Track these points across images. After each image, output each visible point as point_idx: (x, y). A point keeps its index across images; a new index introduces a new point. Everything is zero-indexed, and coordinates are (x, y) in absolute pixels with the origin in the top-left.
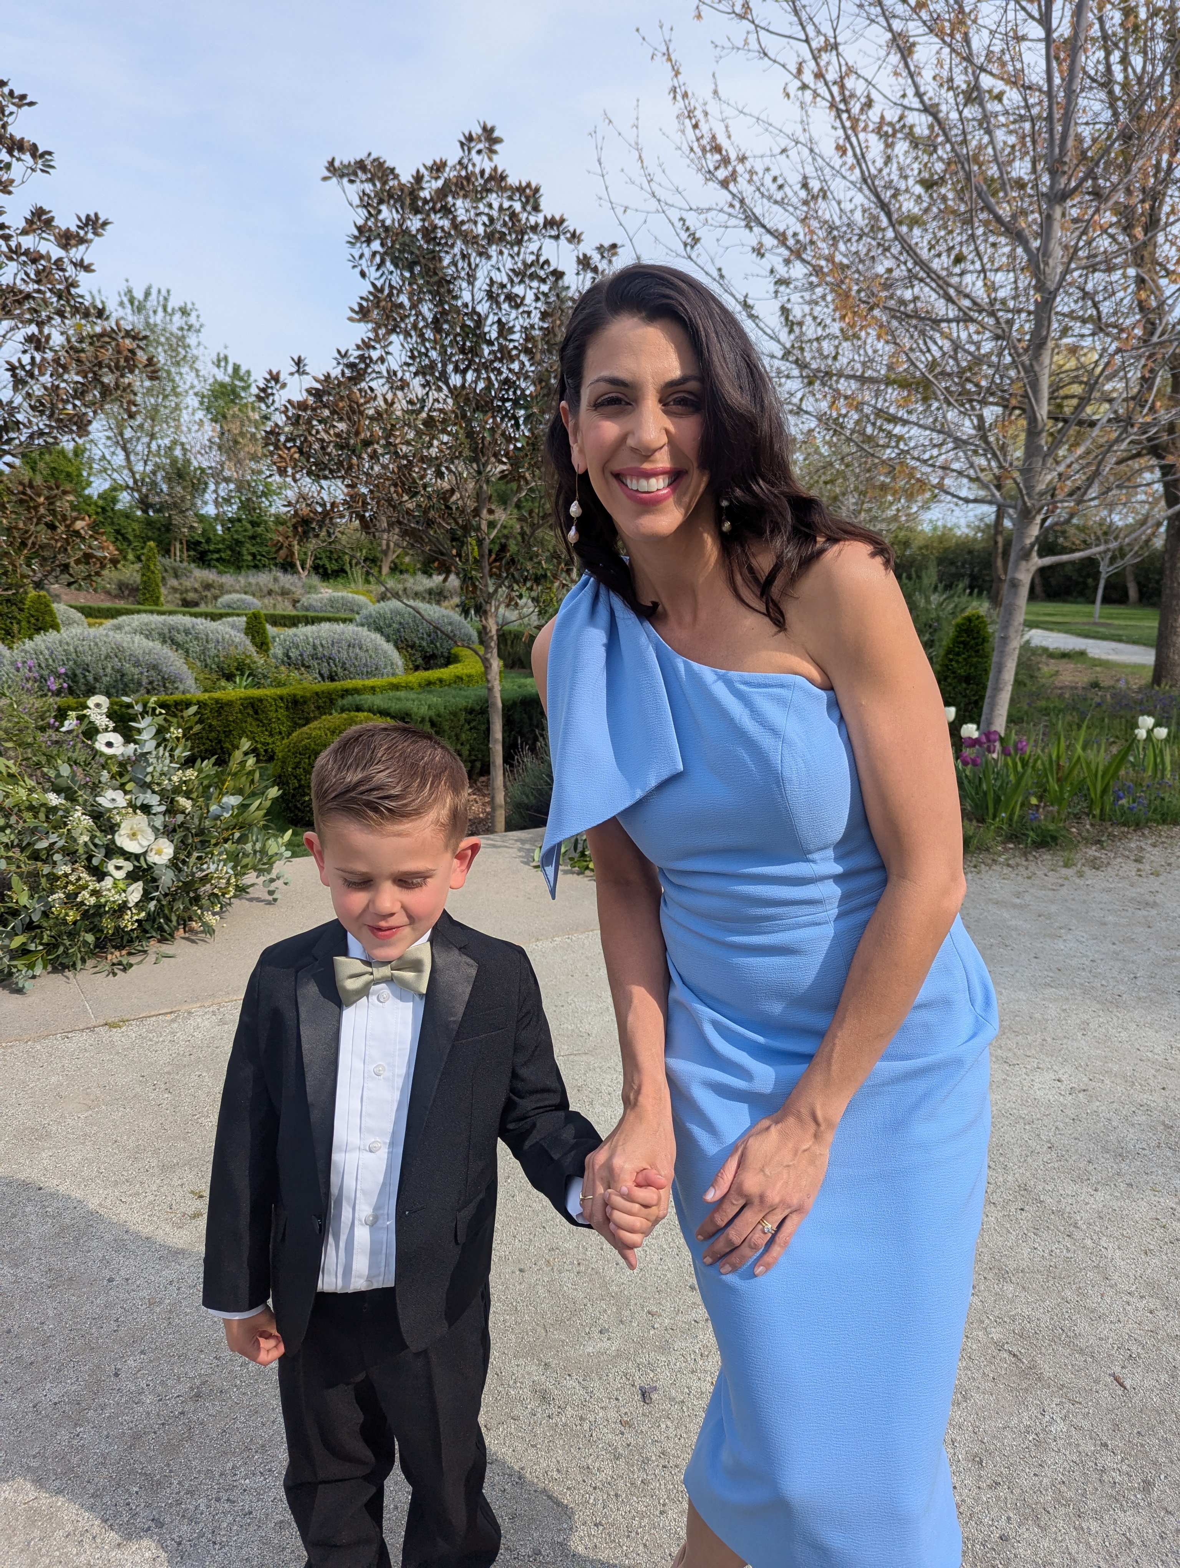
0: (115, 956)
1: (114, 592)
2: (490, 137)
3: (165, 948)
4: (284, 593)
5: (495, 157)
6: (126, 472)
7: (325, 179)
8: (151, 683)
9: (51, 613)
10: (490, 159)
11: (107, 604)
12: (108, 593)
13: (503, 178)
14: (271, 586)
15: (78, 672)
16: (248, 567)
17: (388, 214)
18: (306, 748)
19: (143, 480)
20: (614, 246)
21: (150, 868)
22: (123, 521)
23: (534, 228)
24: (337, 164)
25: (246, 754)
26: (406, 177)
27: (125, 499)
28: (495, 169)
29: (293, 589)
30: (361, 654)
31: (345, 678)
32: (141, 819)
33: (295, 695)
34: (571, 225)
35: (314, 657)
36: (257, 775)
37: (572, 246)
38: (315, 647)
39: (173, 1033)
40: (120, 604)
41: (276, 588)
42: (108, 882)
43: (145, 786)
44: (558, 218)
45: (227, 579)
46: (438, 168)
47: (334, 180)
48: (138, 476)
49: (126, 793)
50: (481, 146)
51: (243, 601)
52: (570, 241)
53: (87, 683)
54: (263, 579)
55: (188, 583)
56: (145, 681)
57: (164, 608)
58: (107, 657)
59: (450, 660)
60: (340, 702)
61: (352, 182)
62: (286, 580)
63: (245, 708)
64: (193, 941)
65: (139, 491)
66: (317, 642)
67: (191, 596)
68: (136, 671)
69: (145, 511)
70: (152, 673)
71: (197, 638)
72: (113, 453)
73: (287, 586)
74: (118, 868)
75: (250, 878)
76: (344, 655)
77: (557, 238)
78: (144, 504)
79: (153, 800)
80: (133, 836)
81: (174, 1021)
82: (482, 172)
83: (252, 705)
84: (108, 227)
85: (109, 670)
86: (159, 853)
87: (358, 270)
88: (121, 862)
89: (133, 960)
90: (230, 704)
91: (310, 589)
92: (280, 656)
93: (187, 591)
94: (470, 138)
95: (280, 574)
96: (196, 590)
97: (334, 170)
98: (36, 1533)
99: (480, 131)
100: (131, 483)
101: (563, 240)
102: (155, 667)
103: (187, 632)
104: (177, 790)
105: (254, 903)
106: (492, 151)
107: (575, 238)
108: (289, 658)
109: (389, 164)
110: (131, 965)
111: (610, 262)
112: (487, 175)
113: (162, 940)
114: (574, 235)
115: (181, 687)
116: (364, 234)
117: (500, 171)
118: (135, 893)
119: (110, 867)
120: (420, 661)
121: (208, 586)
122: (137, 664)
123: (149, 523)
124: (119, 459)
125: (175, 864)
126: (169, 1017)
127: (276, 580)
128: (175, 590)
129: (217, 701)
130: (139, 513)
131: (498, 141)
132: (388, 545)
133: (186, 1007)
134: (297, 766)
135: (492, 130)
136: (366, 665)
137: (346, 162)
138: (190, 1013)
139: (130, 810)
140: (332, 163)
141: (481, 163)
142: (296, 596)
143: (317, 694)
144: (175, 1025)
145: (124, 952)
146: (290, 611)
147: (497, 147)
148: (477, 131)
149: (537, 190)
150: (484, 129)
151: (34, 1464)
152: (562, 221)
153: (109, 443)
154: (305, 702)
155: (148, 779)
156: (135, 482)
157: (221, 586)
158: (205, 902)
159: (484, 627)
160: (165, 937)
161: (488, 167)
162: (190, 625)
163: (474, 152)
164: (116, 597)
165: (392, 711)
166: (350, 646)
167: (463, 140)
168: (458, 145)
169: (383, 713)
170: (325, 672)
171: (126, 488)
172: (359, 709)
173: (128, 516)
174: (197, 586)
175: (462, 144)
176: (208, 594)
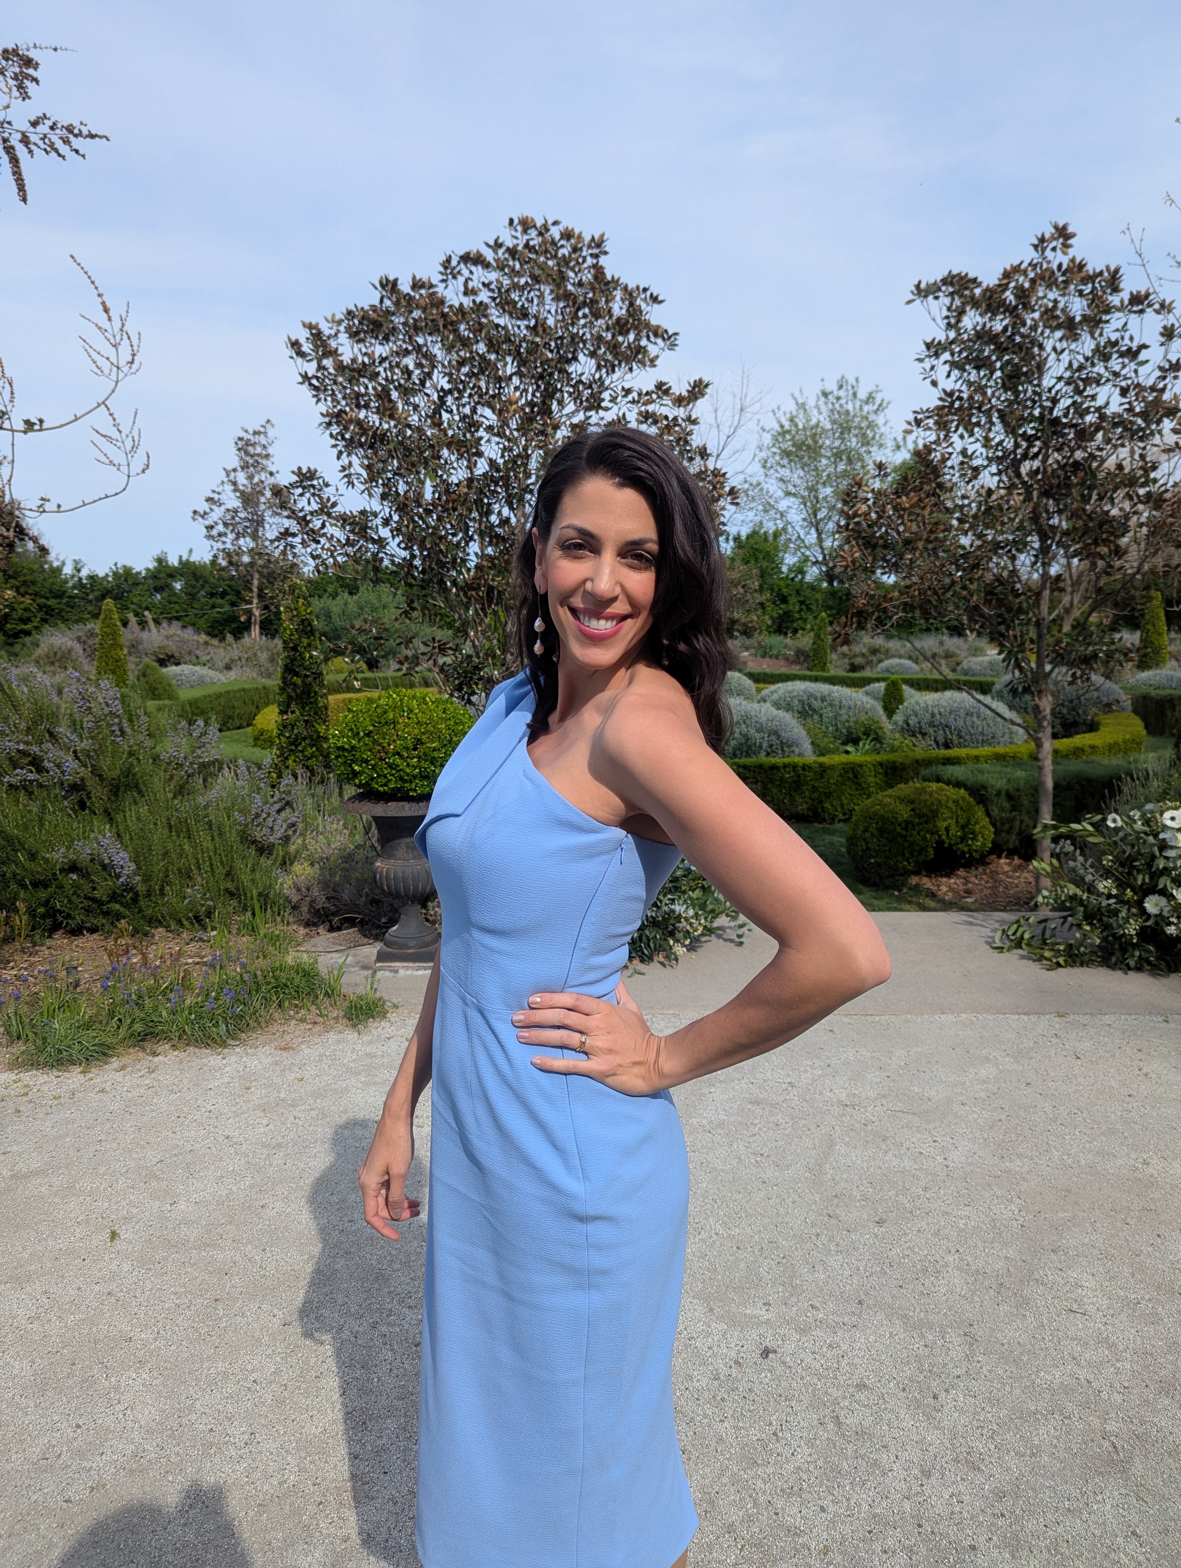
1: (792, 659)
2: (1063, 234)
3: (641, 967)
4: (948, 656)
5: (1070, 250)
6: (817, 548)
7: (909, 302)
8: (771, 746)
10: (1065, 253)
11: (784, 670)
12: (787, 659)
13: (1081, 267)
14: (935, 650)
16: (921, 630)
17: (972, 320)
18: (876, 813)
19: (830, 554)
22: (808, 593)
23: (1119, 307)
24: (923, 286)
26: (988, 284)
27: (813, 573)
28: (1073, 260)
29: (958, 652)
30: (978, 722)
31: (960, 746)
33: (894, 762)
34: (1158, 296)
35: (931, 724)
37: (1161, 317)
38: (933, 715)
40: (795, 670)
41: (940, 651)
44: (1143, 293)
45: (894, 645)
47: (918, 302)
48: (826, 552)
50: (1054, 244)
51: (901, 665)
52: (1158, 312)
54: (929, 643)
55: (856, 649)
56: (765, 745)
57: (833, 672)
59: (1092, 727)
60: (924, 772)
61: (937, 298)
62: (952, 643)
63: (846, 772)
64: (663, 966)
65: (826, 565)
66: (936, 711)
67: (859, 660)
68: (758, 736)
69: (830, 583)
70: (773, 737)
71: (831, 705)
72: (808, 533)
73: (952, 649)
76: (961, 723)
77: (1141, 312)
78: (830, 576)
82: (1060, 266)
83: (853, 769)
84: (710, 387)
85: (737, 735)
87: (929, 380)
90: (832, 767)
91: (976, 651)
92: (900, 723)
93: (855, 656)
94: (1042, 240)
95: (946, 638)
96: (863, 655)
97: (923, 292)
99: (1053, 231)
100: (820, 558)
101: (1150, 314)
102: (776, 733)
103: (823, 699)
105: (728, 943)
106: (1066, 246)
107: (1163, 308)
108: (908, 725)
109: (971, 275)
112: (1064, 267)
114: (1162, 305)
115: (797, 751)
116: (932, 349)
117: (1078, 261)
120: (1059, 728)
121: (874, 651)
122: (760, 729)
123: (833, 593)
124: (812, 538)
127: (941, 643)
128: (844, 655)
129: (821, 765)
130: (825, 585)
131: (1072, 236)
134: (866, 830)
135: (1065, 227)
136: (982, 734)
137: (932, 281)
140: (918, 286)
141: (1057, 258)
142: (958, 660)
143: (917, 761)
147: (1070, 242)
148: (1049, 231)
149: (1117, 271)
150: (1056, 227)
152: (1148, 294)
153: (805, 524)
154: (904, 769)
156: (824, 558)
157: (887, 651)
159: (1037, 706)
161: (1065, 261)
162: (826, 693)
163: (1048, 251)
164: (793, 662)
165: (969, 783)
166: (969, 714)
167: (1036, 242)
168: (1032, 248)
169: (958, 784)
170: (941, 739)
171: (816, 563)
172: (938, 780)
173: (812, 587)
174: (864, 651)
175: (1036, 247)
176: (874, 659)
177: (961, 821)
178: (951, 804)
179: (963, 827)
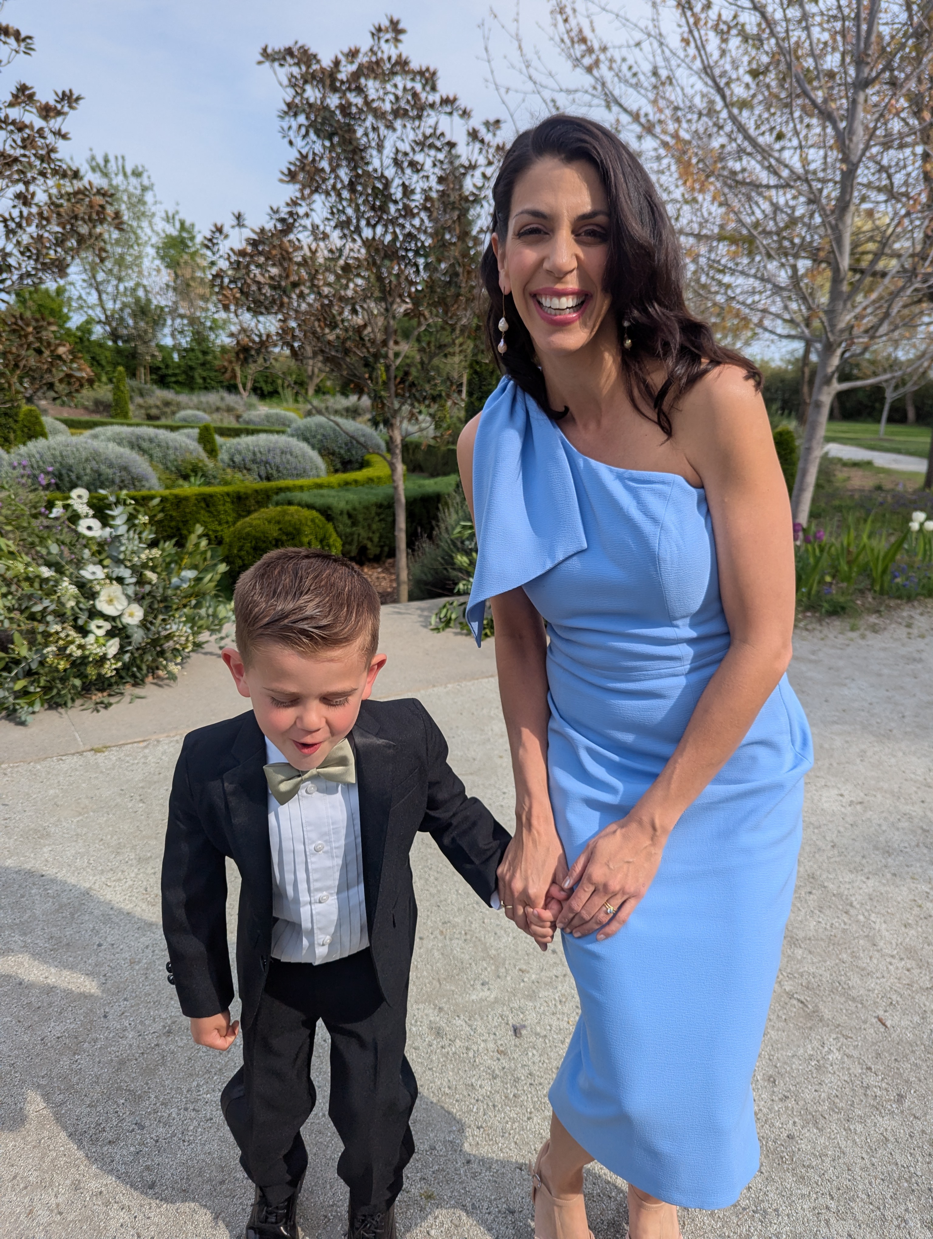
0: (98, 697)
1: (91, 408)
2: (396, 29)
3: (138, 691)
4: (230, 410)
5: (400, 45)
6: (99, 309)
7: (260, 63)
8: (122, 481)
9: (40, 424)
10: (396, 47)
11: (86, 418)
12: (86, 408)
13: (406, 63)
14: (218, 404)
15: (64, 472)
16: (200, 388)
17: (312, 94)
18: (248, 534)
19: (112, 316)
20: (498, 122)
21: (124, 627)
22: (97, 350)
23: (432, 106)
24: (269, 51)
25: (200, 537)
26: (326, 62)
27: (98, 332)
28: (400, 56)
29: (236, 406)
30: (292, 459)
31: (279, 478)
32: (116, 587)
33: (239, 492)
34: (462, 103)
35: (254, 461)
36: (209, 554)
37: (463, 121)
38: (254, 454)
39: (145, 757)
40: (96, 418)
41: (222, 405)
42: (91, 638)
43: (119, 562)
44: (451, 97)
45: (183, 398)
46: (353, 54)
47: (267, 64)
48: (109, 313)
49: (104, 567)
50: (388, 36)
51: (195, 416)
52: (461, 116)
53: (71, 481)
54: (212, 398)
55: (151, 401)
56: (117, 480)
57: (134, 421)
58: (87, 460)
59: (363, 464)
60: (275, 498)
61: (281, 65)
62: (230, 399)
63: (199, 502)
64: (160, 686)
65: (110, 325)
66: (256, 449)
67: (154, 412)
68: (110, 471)
69: (115, 342)
70: (123, 473)
71: (159, 446)
72: (88, 294)
73: (232, 404)
74: (99, 627)
75: (205, 636)
76: (278, 460)
77: (451, 114)
78: (115, 336)
79: (126, 573)
80: (110, 602)
81: (146, 747)
82: (389, 58)
83: (204, 500)
84: (81, 102)
85: (88, 471)
86: (131, 615)
87: (287, 140)
88: (101, 622)
89: (112, 700)
90: (186, 498)
91: (250, 407)
92: (227, 460)
93: (150, 407)
94: (379, 30)
95: (225, 395)
96: (157, 407)
97: (268, 56)
98: (46, 1134)
99: (387, 23)
100: (103, 318)
101: (456, 117)
102: (125, 469)
103: (151, 440)
104: (145, 566)
105: (208, 657)
106: (397, 40)
107: (465, 114)
108: (234, 462)
109: (313, 51)
110: (110, 704)
111: (494, 135)
112: (393, 60)
113: (135, 685)
114: (465, 112)
115: (147, 485)
116: (292, 109)
117: (404, 57)
118: (113, 647)
119: (93, 626)
120: (339, 466)
121: (167, 404)
122: (111, 466)
123: (119, 351)
124: (93, 298)
125: (144, 624)
126: (142, 745)
127: (222, 399)
128: (140, 406)
129: (176, 496)
130: (110, 343)
131: (402, 31)
132: (313, 371)
133: (155, 737)
134: (241, 549)
135: (398, 22)
136: (295, 468)
137: (277, 49)
138: (158, 741)
139: (108, 581)
140: (265, 50)
141: (389, 51)
142: (239, 413)
143: (256, 491)
144: (147, 751)
145: (105, 694)
146: (234, 424)
147: (401, 37)
148: (385, 23)
149: (434, 74)
150: (391, 21)
151: (43, 1082)
152: (455, 99)
153: (85, 285)
154: (247, 498)
155: (122, 556)
156: (107, 317)
157: (178, 404)
158: (169, 655)
159: (391, 437)
160: (138, 682)
161: (394, 54)
162: (152, 435)
163: (382, 42)
164: (93, 411)
165: (317, 505)
166: (283, 452)
167: (374, 31)
168: (369, 35)
169: (310, 507)
170: (263, 473)
171: (100, 322)
172: (290, 503)
173: (101, 345)
174: (159, 403)
175: (373, 34)
176: (168, 410)
177: (320, 537)
178: (309, 523)
179: (321, 541)
